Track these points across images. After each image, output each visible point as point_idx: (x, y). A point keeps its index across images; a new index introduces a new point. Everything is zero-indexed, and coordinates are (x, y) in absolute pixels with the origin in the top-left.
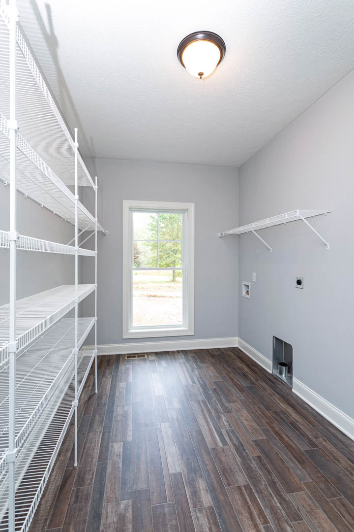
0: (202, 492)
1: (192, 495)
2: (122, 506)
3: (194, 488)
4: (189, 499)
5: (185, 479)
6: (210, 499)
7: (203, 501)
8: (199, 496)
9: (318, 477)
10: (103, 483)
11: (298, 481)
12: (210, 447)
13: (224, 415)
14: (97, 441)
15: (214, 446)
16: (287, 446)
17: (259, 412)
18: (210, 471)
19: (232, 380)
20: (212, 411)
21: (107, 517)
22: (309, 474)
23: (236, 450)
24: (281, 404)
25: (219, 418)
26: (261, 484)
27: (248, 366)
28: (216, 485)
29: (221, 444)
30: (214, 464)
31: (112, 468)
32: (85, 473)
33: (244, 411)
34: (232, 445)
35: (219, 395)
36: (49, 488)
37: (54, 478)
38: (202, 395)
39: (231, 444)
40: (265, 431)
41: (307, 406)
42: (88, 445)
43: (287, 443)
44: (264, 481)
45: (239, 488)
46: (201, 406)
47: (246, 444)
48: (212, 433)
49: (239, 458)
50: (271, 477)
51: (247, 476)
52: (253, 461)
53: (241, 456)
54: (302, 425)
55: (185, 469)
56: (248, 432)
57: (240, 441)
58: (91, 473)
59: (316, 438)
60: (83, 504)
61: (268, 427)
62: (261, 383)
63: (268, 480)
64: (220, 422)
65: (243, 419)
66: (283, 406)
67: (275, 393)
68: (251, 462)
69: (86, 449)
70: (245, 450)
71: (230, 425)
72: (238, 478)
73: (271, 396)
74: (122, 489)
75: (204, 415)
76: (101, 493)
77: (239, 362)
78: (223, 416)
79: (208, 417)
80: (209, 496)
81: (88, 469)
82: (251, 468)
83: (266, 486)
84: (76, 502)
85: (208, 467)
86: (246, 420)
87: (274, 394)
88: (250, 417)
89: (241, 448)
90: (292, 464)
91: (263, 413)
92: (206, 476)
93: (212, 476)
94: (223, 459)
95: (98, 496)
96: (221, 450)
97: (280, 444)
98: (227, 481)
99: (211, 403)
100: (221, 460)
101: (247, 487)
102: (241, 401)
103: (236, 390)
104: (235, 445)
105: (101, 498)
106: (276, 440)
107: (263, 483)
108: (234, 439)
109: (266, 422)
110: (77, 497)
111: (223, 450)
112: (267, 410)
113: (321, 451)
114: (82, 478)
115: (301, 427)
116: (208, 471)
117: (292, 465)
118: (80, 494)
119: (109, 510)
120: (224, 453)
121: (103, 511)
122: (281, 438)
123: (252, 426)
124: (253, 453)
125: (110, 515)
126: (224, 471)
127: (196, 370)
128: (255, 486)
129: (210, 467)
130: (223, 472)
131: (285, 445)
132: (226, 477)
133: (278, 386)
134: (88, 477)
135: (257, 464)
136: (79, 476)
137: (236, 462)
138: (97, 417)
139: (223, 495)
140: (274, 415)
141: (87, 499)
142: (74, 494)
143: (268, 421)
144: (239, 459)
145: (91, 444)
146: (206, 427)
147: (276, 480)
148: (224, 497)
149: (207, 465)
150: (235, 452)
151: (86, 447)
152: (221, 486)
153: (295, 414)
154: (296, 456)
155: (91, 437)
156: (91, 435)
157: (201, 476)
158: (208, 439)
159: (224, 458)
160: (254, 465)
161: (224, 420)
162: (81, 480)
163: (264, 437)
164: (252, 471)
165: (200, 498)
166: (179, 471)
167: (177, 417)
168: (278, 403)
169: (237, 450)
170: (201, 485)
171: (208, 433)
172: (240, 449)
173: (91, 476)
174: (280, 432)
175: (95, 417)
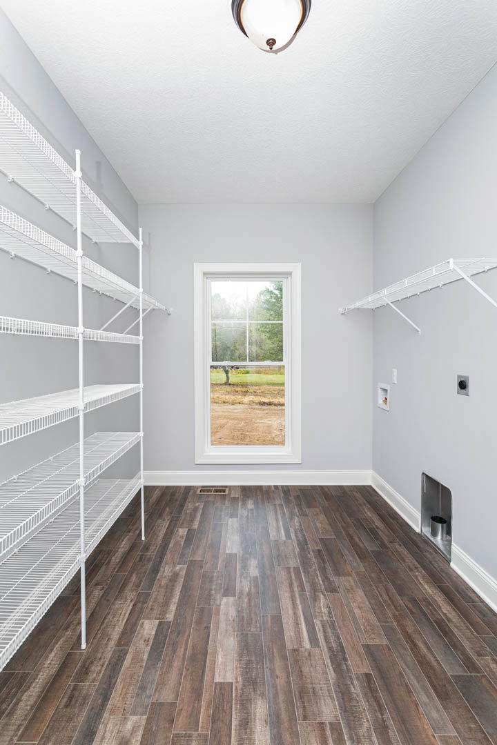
0: (258, 722)
1: (240, 726)
2: (129, 725)
3: (247, 713)
4: (233, 732)
5: (236, 696)
6: (268, 737)
7: (254, 740)
8: (251, 728)
9: (470, 729)
10: (113, 681)
11: (431, 732)
12: (289, 646)
13: (325, 595)
14: (123, 614)
15: (295, 647)
16: (423, 663)
17: (385, 596)
18: (279, 687)
19: (351, 538)
20: (307, 587)
21: (103, 738)
22: (454, 722)
23: (330, 657)
24: (426, 587)
25: (315, 599)
26: (361, 725)
27: (382, 518)
28: (284, 716)
29: (307, 645)
30: (288, 677)
31: (132, 659)
32: (92, 663)
33: (360, 593)
34: (326, 649)
35: (324, 562)
36: (39, 676)
37: (50, 663)
38: (296, 559)
39: (325, 645)
40: (389, 632)
41: (473, 595)
42: (110, 617)
43: (424, 657)
44: (368, 721)
45: (321, 726)
46: (291, 577)
47: (351, 649)
48: (297, 624)
49: (332, 672)
50: (382, 715)
51: (340, 707)
52: (355, 682)
53: (338, 669)
54: (457, 627)
55: (240, 679)
56: (358, 628)
57: (341, 644)
58: (101, 663)
59: (479, 654)
60: (76, 710)
61: (395, 624)
62: (398, 547)
63: (376, 720)
64: (314, 606)
65: (354, 605)
66: (429, 590)
67: (419, 566)
68: (352, 683)
69: (105, 625)
70: (345, 660)
71: (330, 613)
72: (324, 708)
73: (412, 570)
74: (138, 695)
75: (292, 591)
76: (106, 698)
77: (368, 509)
78: (322, 596)
79: (297, 596)
80: (268, 733)
81: (99, 656)
82: (349, 692)
83: (369, 731)
84: (67, 706)
85: (278, 681)
86: (360, 608)
87: (416, 568)
88: (367, 603)
89: (340, 656)
90: (424, 696)
91: (390, 599)
92: (271, 696)
93: (281, 697)
94: (306, 670)
95: (100, 701)
96: (306, 654)
97: (410, 658)
98: (304, 711)
99: (309, 573)
100: (301, 671)
101: (335, 727)
102: (357, 573)
103: (353, 556)
104: (330, 649)
105: (103, 705)
106: (405, 649)
107: (366, 724)
108: (332, 638)
109: (394, 616)
110: (71, 698)
111: (309, 655)
112: (399, 595)
113: (483, 680)
114: (87, 669)
115: (455, 631)
116: (276, 687)
117: (424, 698)
118: (76, 693)
119: (110, 727)
120: (310, 660)
121: (101, 727)
122: (414, 646)
123: (367, 620)
124: (359, 666)
125: (108, 735)
126: (303, 692)
127: (296, 518)
128: (350, 728)
129: (281, 682)
130: (300, 693)
131: (418, 661)
132: (303, 703)
133: (427, 554)
134: (95, 668)
135: (362, 687)
136: (83, 666)
137: (327, 679)
138: (134, 577)
139: (290, 734)
140: (410, 605)
141: (83, 704)
142: (69, 692)
143: (397, 613)
144: (332, 674)
145: (113, 617)
146: (291, 612)
147: (390, 723)
148: (291, 738)
149: (277, 677)
150: (329, 661)
151: (106, 621)
152: (292, 719)
153: (448, 608)
154: (435, 683)
155: (117, 606)
156: (118, 603)
157: (263, 695)
158: (289, 633)
159: (308, 669)
160: (357, 689)
161: (322, 604)
162: (85, 671)
163: (385, 642)
164: (351, 699)
165: (252, 733)
166: (231, 681)
167: (250, 589)
168: (421, 584)
169: (333, 658)
170: (258, 711)
171: (291, 622)
172: (338, 658)
173: (99, 668)
174: (415, 636)
175: (131, 576)
